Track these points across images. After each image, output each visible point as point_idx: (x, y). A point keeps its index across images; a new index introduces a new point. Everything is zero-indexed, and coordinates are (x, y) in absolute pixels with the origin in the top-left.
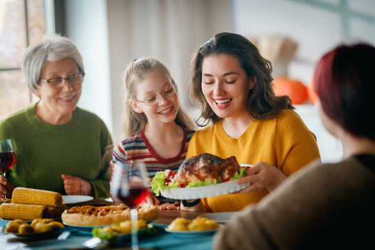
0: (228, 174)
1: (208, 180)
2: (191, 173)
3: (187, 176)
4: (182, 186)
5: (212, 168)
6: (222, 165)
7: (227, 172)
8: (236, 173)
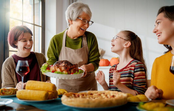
0: (73, 71)
1: (64, 72)
2: (58, 67)
3: (56, 68)
4: (53, 72)
5: (67, 67)
6: (72, 67)
7: (73, 70)
8: (77, 72)
